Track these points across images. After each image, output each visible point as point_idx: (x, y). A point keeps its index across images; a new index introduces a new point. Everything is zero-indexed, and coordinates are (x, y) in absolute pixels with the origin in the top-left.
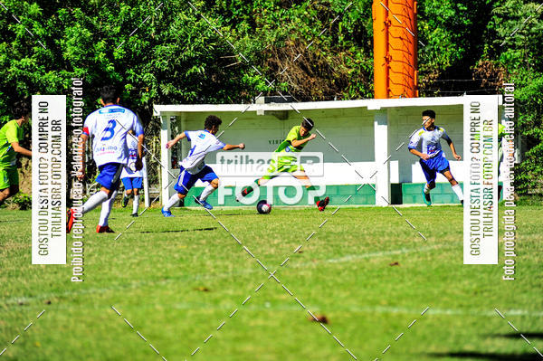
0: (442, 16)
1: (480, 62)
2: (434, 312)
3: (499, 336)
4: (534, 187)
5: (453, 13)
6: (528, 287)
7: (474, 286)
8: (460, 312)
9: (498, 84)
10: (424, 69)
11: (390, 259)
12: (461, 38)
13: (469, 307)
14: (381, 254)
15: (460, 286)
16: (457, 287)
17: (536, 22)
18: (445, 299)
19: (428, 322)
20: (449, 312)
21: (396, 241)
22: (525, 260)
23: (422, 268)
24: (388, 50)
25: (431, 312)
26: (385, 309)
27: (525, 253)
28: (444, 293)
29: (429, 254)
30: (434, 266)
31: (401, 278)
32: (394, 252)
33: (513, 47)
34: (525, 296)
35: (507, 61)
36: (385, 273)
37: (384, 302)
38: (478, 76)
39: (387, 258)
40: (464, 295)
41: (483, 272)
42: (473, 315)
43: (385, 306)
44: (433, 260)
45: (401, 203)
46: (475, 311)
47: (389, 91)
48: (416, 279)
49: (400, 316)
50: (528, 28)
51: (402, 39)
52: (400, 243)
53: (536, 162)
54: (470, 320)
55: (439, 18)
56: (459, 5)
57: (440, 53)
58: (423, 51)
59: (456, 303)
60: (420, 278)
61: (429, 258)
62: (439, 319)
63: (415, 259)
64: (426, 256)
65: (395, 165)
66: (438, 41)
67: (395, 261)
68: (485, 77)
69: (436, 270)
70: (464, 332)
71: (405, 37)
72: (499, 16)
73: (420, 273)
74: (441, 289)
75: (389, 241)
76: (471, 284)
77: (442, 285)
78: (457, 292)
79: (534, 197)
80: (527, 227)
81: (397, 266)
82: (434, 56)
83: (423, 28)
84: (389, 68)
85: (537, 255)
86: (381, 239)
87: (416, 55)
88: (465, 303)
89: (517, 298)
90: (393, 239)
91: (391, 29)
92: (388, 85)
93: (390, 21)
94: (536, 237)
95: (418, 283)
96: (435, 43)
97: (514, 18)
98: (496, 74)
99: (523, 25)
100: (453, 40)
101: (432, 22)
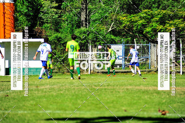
0: (23, 12)
1: (36, 27)
2: (20, 112)
3: (42, 120)
4: (54, 70)
5: (27, 10)
6: (52, 103)
7: (34, 103)
8: (29, 112)
9: (42, 35)
10: (17, 29)
11: (5, 94)
12: (30, 19)
13: (32, 110)
14: (2, 92)
15: (30, 103)
16: (28, 104)
17: (54, 15)
18: (25, 107)
19: (19, 115)
20: (26, 112)
21: (7, 88)
22: (51, 94)
23: (16, 97)
24: (4, 22)
25: (19, 112)
26: (3, 111)
27: (51, 92)
28: (24, 105)
29: (19, 92)
30: (21, 96)
31: (9, 100)
32: (7, 92)
33: (47, 23)
34: (51, 106)
35: (45, 27)
36: (3, 99)
37: (3, 109)
38: (36, 32)
39: (4, 94)
40: (31, 106)
41: (37, 98)
42: (34, 113)
43: (3, 110)
44: (20, 94)
45: (9, 75)
46: (34, 111)
47: (5, 36)
48: (14, 101)
49: (9, 114)
50: (52, 17)
51: (9, 19)
52: (9, 89)
53: (55, 61)
54: (33, 114)
55: (22, 12)
56: (29, 8)
57: (23, 24)
58: (17, 23)
59: (28, 109)
60: (16, 101)
61: (19, 94)
62: (22, 114)
63: (14, 94)
64: (18, 93)
65: (7, 62)
66: (22, 20)
67: (7, 95)
68: (38, 33)
69: (21, 98)
70: (31, 119)
71: (10, 18)
72: (42, 12)
73: (16, 99)
74: (23, 104)
75: (5, 88)
76: (33, 102)
77: (23, 103)
78: (28, 105)
79: (54, 73)
80: (52, 83)
81: (8, 97)
82: (21, 25)
83: (17, 15)
84: (5, 28)
85: (55, 92)
86: (2, 87)
87: (14, 24)
88: (31, 109)
89: (49, 107)
90: (6, 87)
91: (5, 15)
92: (5, 34)
93: (5, 12)
94: (55, 86)
95: (15, 102)
96: (21, 20)
97: (47, 13)
98: (42, 32)
99: (50, 16)
100: (27, 20)
101: (20, 13)
